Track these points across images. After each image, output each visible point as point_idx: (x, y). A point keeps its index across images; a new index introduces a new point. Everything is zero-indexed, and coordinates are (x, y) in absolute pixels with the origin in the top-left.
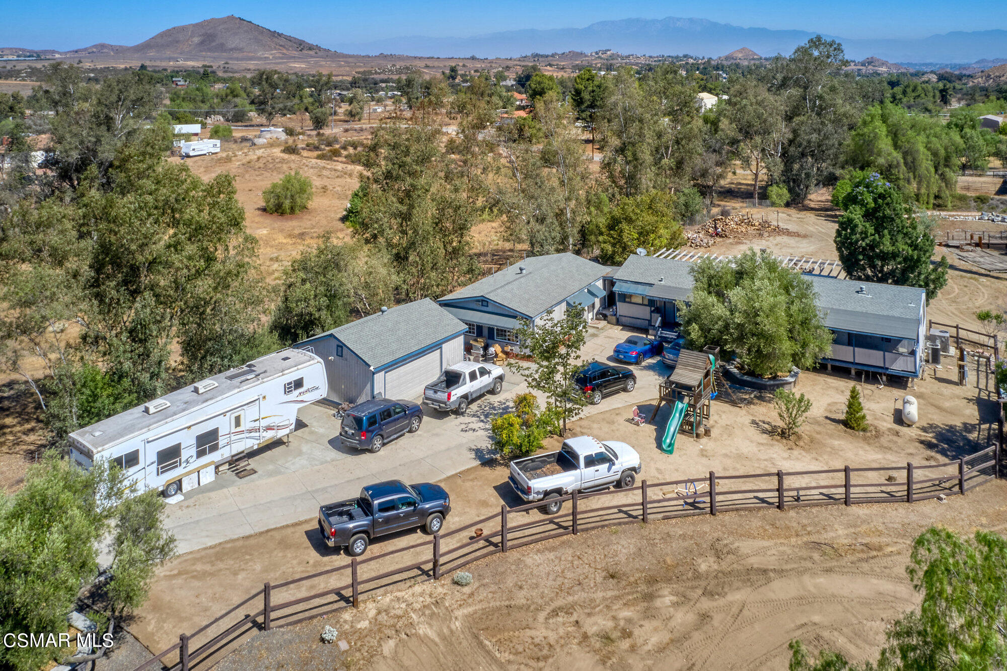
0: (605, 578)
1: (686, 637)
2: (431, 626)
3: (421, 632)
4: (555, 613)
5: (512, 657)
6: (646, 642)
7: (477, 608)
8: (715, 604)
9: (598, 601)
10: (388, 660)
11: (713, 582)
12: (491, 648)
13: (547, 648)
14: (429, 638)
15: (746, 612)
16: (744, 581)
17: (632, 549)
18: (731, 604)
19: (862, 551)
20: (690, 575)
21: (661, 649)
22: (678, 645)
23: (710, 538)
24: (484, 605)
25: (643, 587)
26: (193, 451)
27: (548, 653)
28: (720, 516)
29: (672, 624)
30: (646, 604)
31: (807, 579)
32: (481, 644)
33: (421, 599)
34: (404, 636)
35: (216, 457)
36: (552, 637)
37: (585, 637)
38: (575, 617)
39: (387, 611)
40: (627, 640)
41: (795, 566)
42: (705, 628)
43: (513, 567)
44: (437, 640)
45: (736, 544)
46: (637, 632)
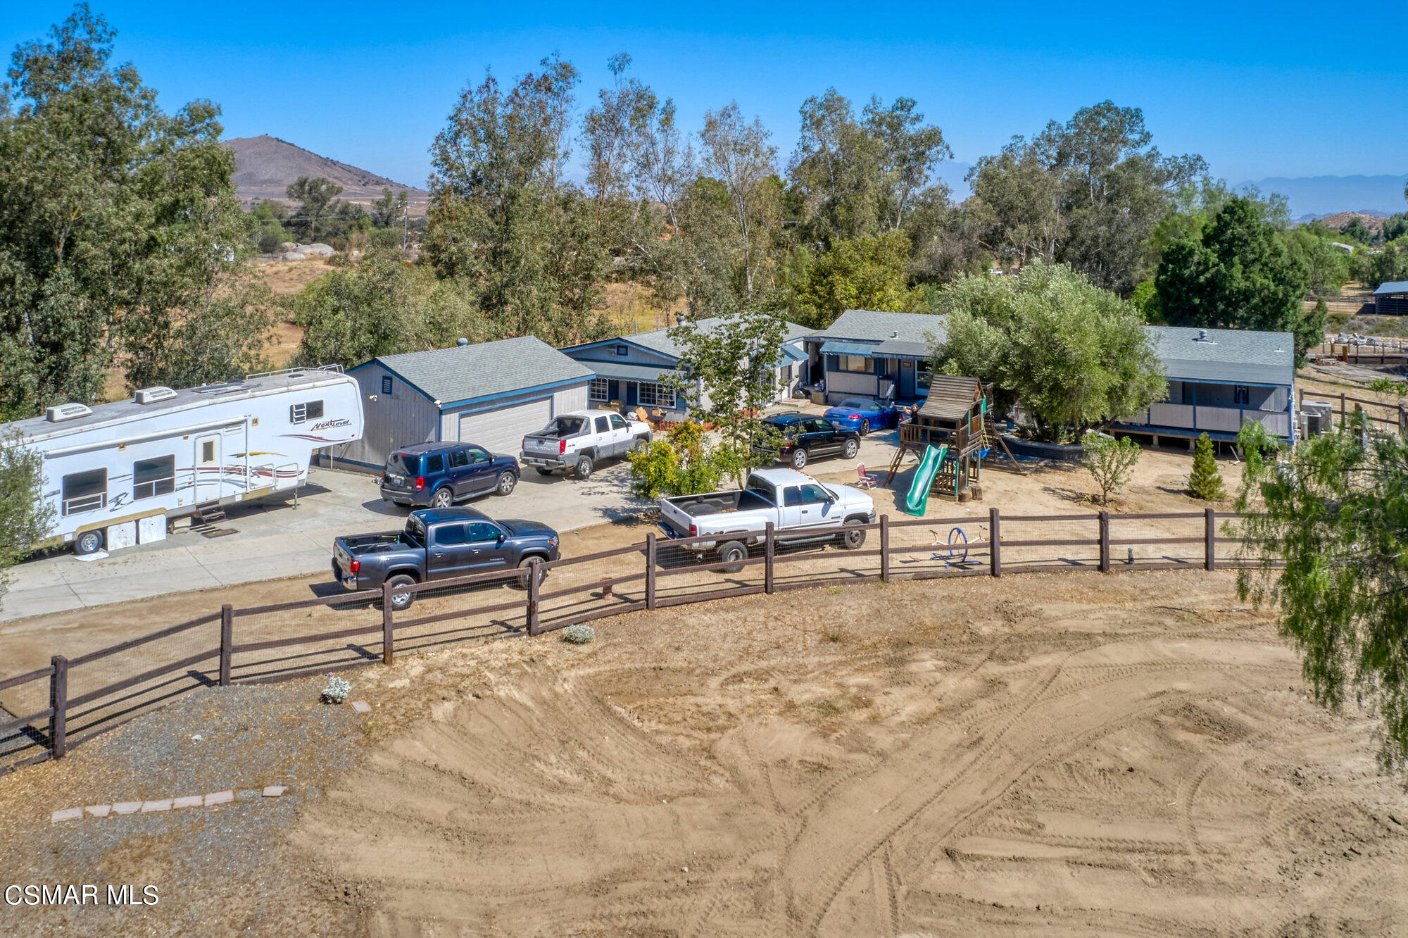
0: (821, 642)
1: (966, 704)
2: (520, 688)
3: (502, 694)
4: (738, 679)
5: (661, 727)
6: (896, 712)
7: (602, 669)
8: (1009, 669)
9: (810, 668)
10: (440, 726)
11: (1003, 647)
12: (626, 716)
13: (724, 717)
14: (516, 702)
15: (1062, 677)
16: (1055, 645)
17: (865, 610)
18: (1036, 670)
19: (1243, 618)
20: (965, 638)
21: (923, 721)
22: (952, 715)
23: (994, 600)
24: (615, 666)
25: (885, 651)
26: (129, 486)
27: (726, 723)
28: (1006, 579)
29: (939, 690)
30: (893, 670)
31: (1158, 644)
32: (608, 711)
33: (505, 656)
34: (471, 697)
35: (168, 502)
36: (732, 705)
37: (791, 706)
38: (772, 683)
39: (442, 670)
40: (865, 710)
41: (1137, 630)
42: (997, 695)
43: (665, 627)
44: (530, 704)
45: (1037, 606)
46: (879, 700)
